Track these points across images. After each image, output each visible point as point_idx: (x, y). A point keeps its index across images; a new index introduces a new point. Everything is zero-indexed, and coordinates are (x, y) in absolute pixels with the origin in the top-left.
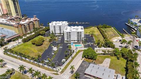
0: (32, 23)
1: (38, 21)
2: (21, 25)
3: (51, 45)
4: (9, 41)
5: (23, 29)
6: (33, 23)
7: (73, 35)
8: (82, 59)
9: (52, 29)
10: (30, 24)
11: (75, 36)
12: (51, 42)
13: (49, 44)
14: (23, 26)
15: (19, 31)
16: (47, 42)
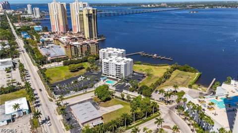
0: (86, 46)
1: (96, 44)
2: (71, 46)
4: (53, 61)
5: (73, 51)
6: (88, 45)
7: (111, 68)
10: (84, 46)
14: (73, 47)
15: (67, 52)
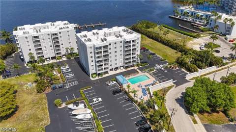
3: (57, 101)
7: (113, 54)
8: (195, 122)
9: (26, 49)
11: (118, 53)
12: (47, 91)
13: (41, 99)
16: (31, 94)
